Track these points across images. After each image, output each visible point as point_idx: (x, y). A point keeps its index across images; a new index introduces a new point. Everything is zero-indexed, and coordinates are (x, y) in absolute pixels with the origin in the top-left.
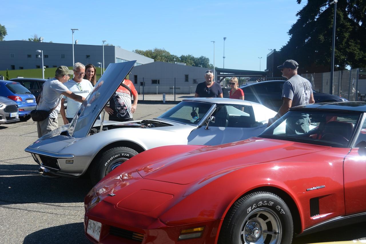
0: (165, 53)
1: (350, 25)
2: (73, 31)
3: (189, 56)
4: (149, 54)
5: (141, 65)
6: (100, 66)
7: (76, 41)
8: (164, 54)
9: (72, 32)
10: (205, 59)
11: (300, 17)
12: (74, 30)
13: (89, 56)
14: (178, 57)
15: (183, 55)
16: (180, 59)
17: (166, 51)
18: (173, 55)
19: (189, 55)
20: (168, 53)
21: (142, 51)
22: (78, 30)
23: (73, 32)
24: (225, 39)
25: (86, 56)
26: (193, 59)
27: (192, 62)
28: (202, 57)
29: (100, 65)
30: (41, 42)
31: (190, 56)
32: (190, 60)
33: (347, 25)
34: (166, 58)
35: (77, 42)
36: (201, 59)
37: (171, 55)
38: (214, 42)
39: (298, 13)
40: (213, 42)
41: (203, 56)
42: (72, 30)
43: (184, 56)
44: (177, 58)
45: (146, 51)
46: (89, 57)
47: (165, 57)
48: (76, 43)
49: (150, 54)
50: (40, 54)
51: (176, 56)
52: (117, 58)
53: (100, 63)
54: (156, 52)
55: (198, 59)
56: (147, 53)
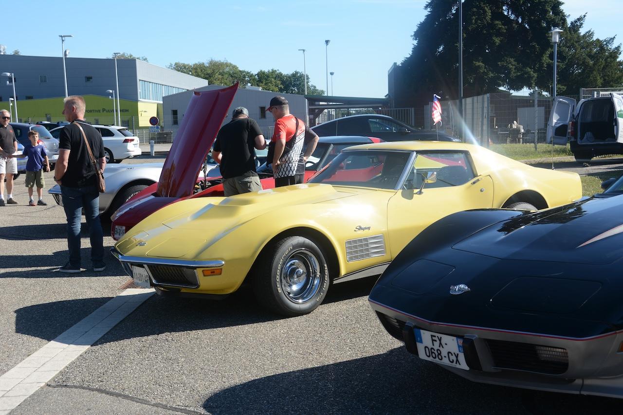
0: (229, 66)
1: (503, 24)
2: (63, 38)
3: (273, 72)
4: (199, 70)
5: (185, 92)
6: (112, 97)
7: (65, 52)
8: (227, 70)
9: (61, 40)
10: (302, 76)
11: (430, 12)
12: (64, 36)
13: (91, 78)
14: (252, 74)
15: (261, 71)
16: (256, 77)
17: (231, 64)
18: (244, 72)
19: (272, 70)
20: (235, 67)
21: (187, 65)
22: (71, 36)
23: (63, 41)
24: (327, 42)
25: (86, 77)
26: (279, 76)
27: (279, 82)
28: (297, 73)
29: (111, 94)
30: (2, 54)
31: (276, 71)
32: (275, 79)
33: (497, 24)
34: (232, 76)
35: (67, 53)
36: (295, 76)
37: (240, 71)
38: (304, 50)
39: (428, 4)
40: (302, 51)
41: (297, 71)
42: (61, 36)
43: (264, 73)
44: (252, 76)
45: (194, 65)
46: (91, 80)
47: (230, 74)
48: (66, 55)
49: (202, 71)
50: (10, 79)
51: (248, 73)
52: (140, 80)
53: (111, 91)
54: (213, 67)
55: (289, 77)
56: (196, 69)
